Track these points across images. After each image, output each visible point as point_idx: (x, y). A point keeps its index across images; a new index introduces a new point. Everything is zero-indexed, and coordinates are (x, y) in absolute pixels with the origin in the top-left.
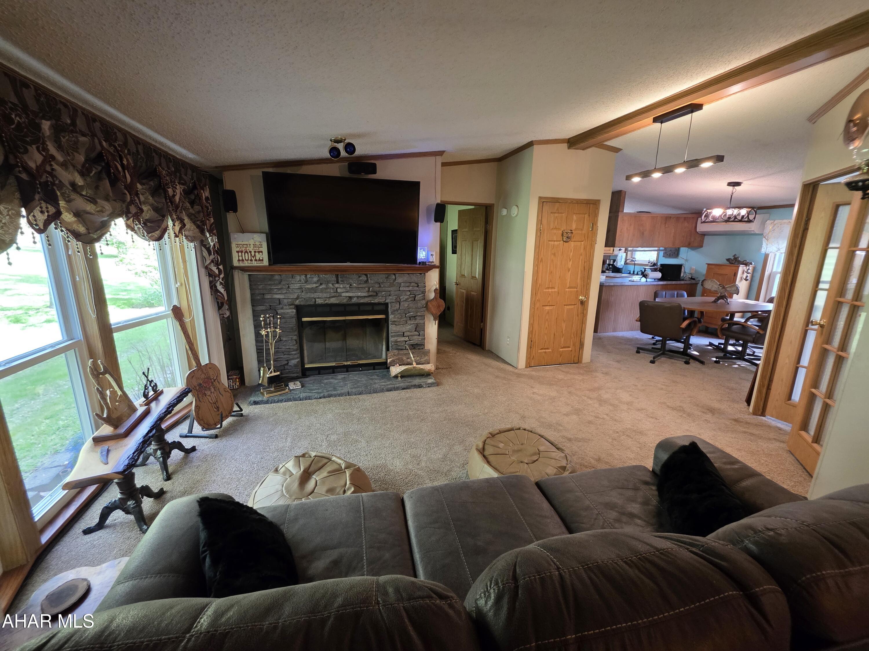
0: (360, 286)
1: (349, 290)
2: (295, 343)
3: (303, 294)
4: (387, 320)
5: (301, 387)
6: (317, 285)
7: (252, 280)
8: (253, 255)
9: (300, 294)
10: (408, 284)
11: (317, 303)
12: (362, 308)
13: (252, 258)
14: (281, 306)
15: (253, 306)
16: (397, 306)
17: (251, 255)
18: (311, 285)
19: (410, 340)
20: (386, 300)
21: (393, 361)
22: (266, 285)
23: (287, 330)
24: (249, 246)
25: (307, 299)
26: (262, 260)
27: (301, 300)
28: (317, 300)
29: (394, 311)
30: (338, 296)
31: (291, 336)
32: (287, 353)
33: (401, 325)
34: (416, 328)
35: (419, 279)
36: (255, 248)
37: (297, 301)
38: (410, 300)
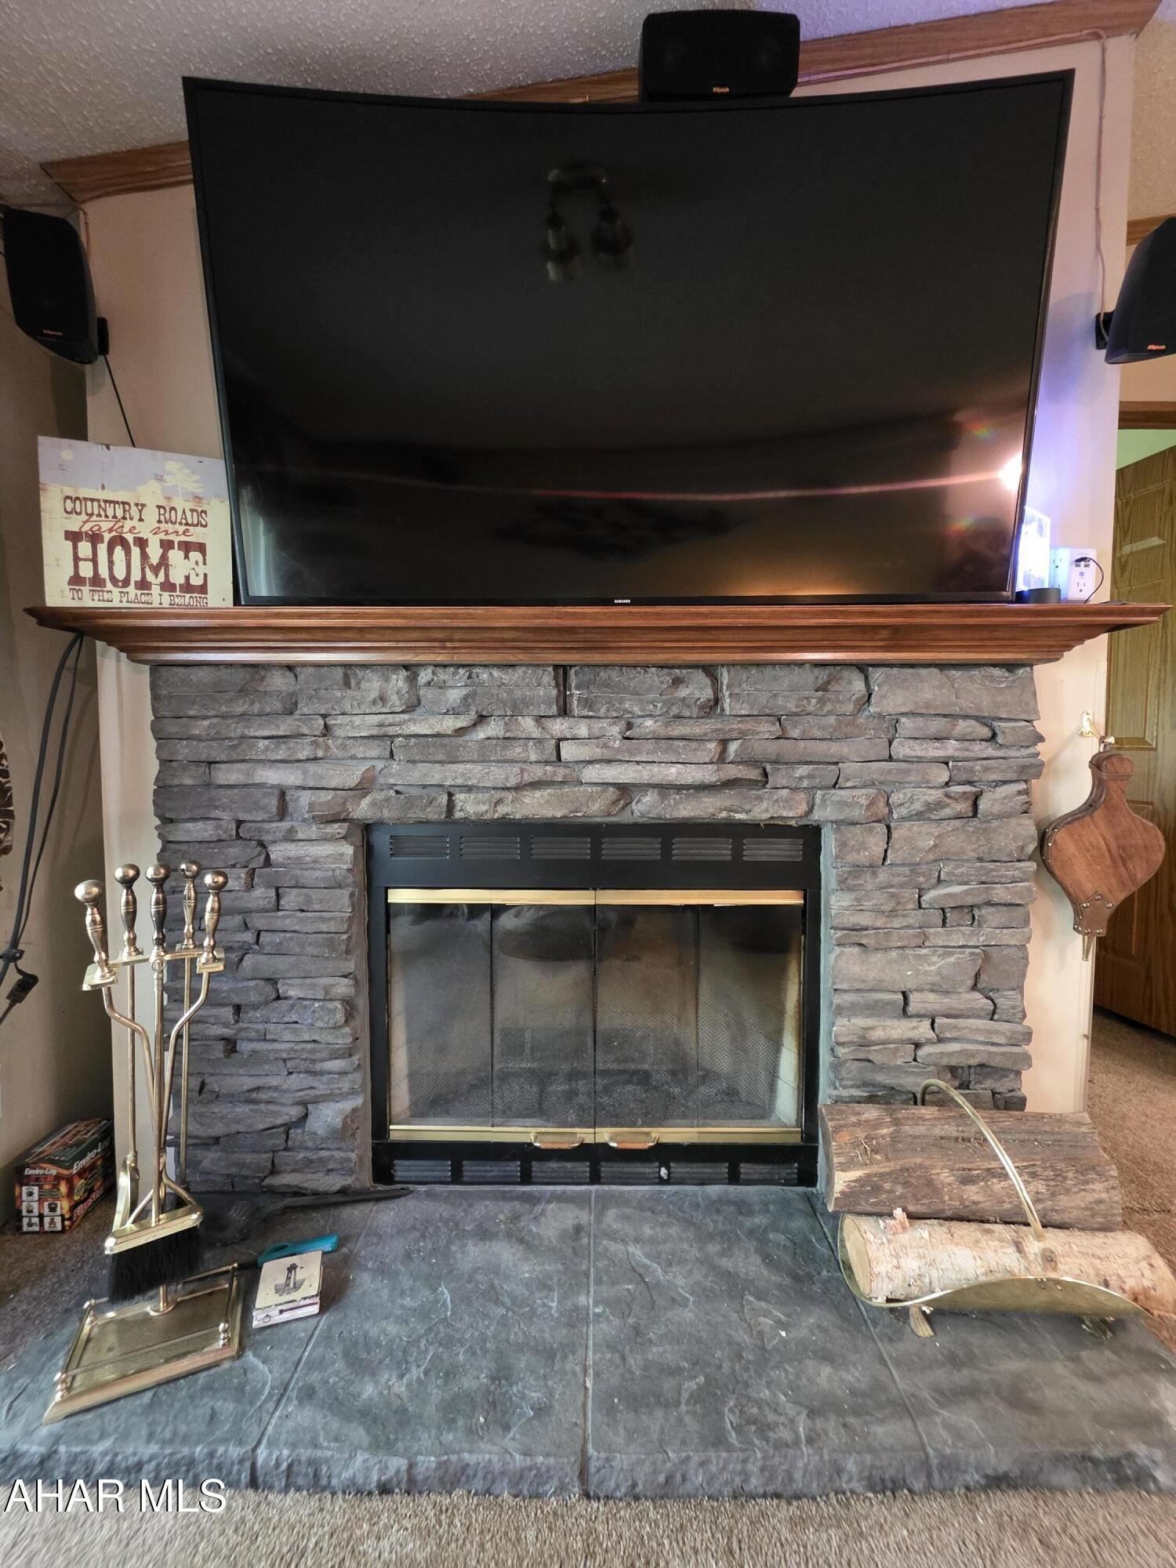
0: (678, 730)
1: (618, 750)
2: (340, 1017)
3: (395, 766)
4: (809, 915)
5: (315, 1309)
6: (462, 722)
7: (164, 692)
8: (154, 559)
9: (380, 765)
10: (937, 725)
11: (458, 815)
12: (684, 850)
13: (150, 577)
14: (285, 825)
15: (166, 821)
16: (875, 844)
17: (144, 556)
18: (432, 720)
19: (940, 1040)
20: (811, 810)
21: (868, 1187)
22: (224, 717)
23: (309, 950)
24: (134, 511)
25: (414, 791)
26: (203, 589)
27: (380, 796)
28: (460, 797)
29: (858, 870)
30: (563, 783)
31: (331, 981)
32: (303, 1066)
33: (894, 954)
34: (977, 976)
35: (1000, 698)
36: (170, 527)
37: (365, 803)
38: (947, 812)
